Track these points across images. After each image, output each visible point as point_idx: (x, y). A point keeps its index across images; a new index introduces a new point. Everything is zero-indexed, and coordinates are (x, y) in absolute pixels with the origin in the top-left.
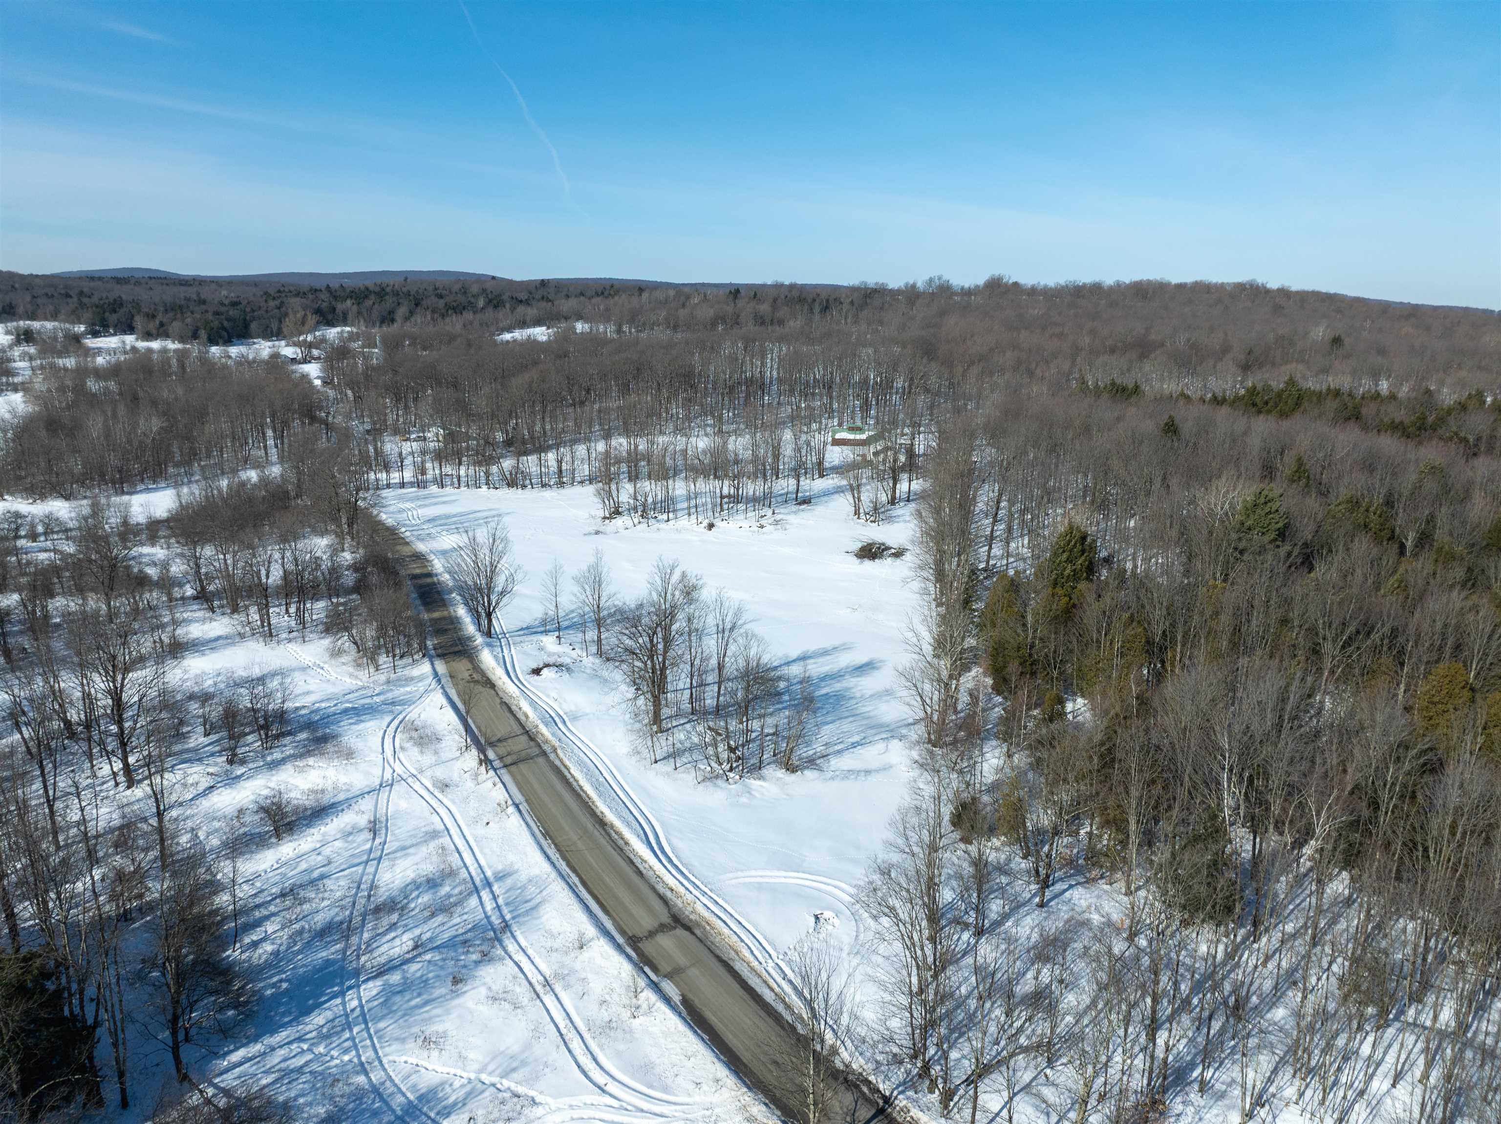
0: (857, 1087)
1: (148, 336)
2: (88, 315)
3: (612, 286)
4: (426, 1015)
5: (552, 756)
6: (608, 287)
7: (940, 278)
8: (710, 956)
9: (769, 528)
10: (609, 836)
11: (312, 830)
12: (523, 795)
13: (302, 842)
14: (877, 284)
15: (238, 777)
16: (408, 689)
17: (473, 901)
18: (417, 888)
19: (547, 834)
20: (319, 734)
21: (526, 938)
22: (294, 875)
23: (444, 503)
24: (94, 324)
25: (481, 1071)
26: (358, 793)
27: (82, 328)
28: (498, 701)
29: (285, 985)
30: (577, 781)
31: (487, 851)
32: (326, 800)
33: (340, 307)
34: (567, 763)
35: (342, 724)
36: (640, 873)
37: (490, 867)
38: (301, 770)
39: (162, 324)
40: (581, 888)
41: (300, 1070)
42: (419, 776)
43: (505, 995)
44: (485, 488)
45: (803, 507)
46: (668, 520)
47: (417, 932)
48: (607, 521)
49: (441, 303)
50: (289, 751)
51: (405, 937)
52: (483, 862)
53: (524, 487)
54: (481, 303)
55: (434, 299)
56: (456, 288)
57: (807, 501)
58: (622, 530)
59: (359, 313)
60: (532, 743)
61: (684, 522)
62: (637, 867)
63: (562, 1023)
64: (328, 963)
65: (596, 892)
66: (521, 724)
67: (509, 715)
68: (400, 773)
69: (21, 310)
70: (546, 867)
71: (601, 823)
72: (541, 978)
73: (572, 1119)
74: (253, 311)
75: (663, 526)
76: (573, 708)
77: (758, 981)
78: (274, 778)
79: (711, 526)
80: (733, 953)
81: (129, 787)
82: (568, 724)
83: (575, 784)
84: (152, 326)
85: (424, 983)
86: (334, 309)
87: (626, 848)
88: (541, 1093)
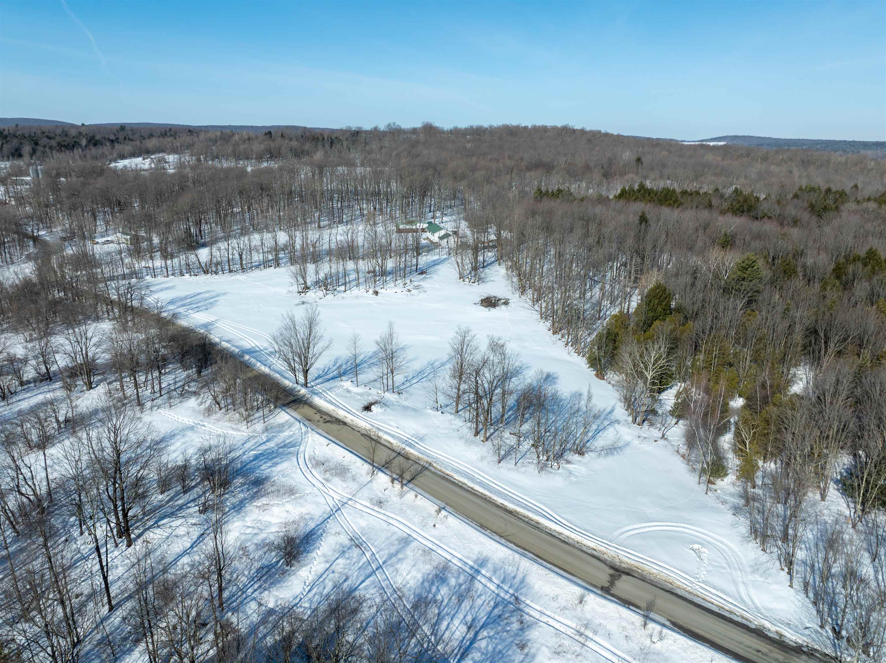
0: (812, 654)
3: (170, 129)
5: (431, 468)
6: (168, 130)
8: (658, 589)
9: (414, 292)
10: (521, 519)
11: (314, 554)
12: (440, 500)
13: (311, 566)
14: (357, 127)
16: (286, 434)
17: (477, 584)
18: (433, 583)
20: (252, 477)
21: (536, 604)
23: (167, 288)
26: (321, 519)
28: (359, 434)
30: (466, 484)
31: (452, 546)
34: (448, 472)
35: (263, 468)
37: (468, 558)
38: (264, 508)
40: (540, 560)
42: (354, 498)
43: (561, 649)
45: (423, 276)
46: (345, 291)
47: (461, 616)
48: (303, 295)
49: (53, 143)
51: (456, 622)
52: (460, 556)
53: (216, 273)
54: (84, 142)
56: (59, 131)
57: (424, 272)
58: (318, 300)
60: (410, 461)
61: (355, 291)
62: (559, 539)
66: (389, 448)
68: (339, 498)
72: (573, 631)
75: (344, 295)
76: (414, 432)
77: (699, 599)
79: (376, 293)
80: (669, 585)
82: (420, 443)
83: (464, 486)
87: (540, 526)
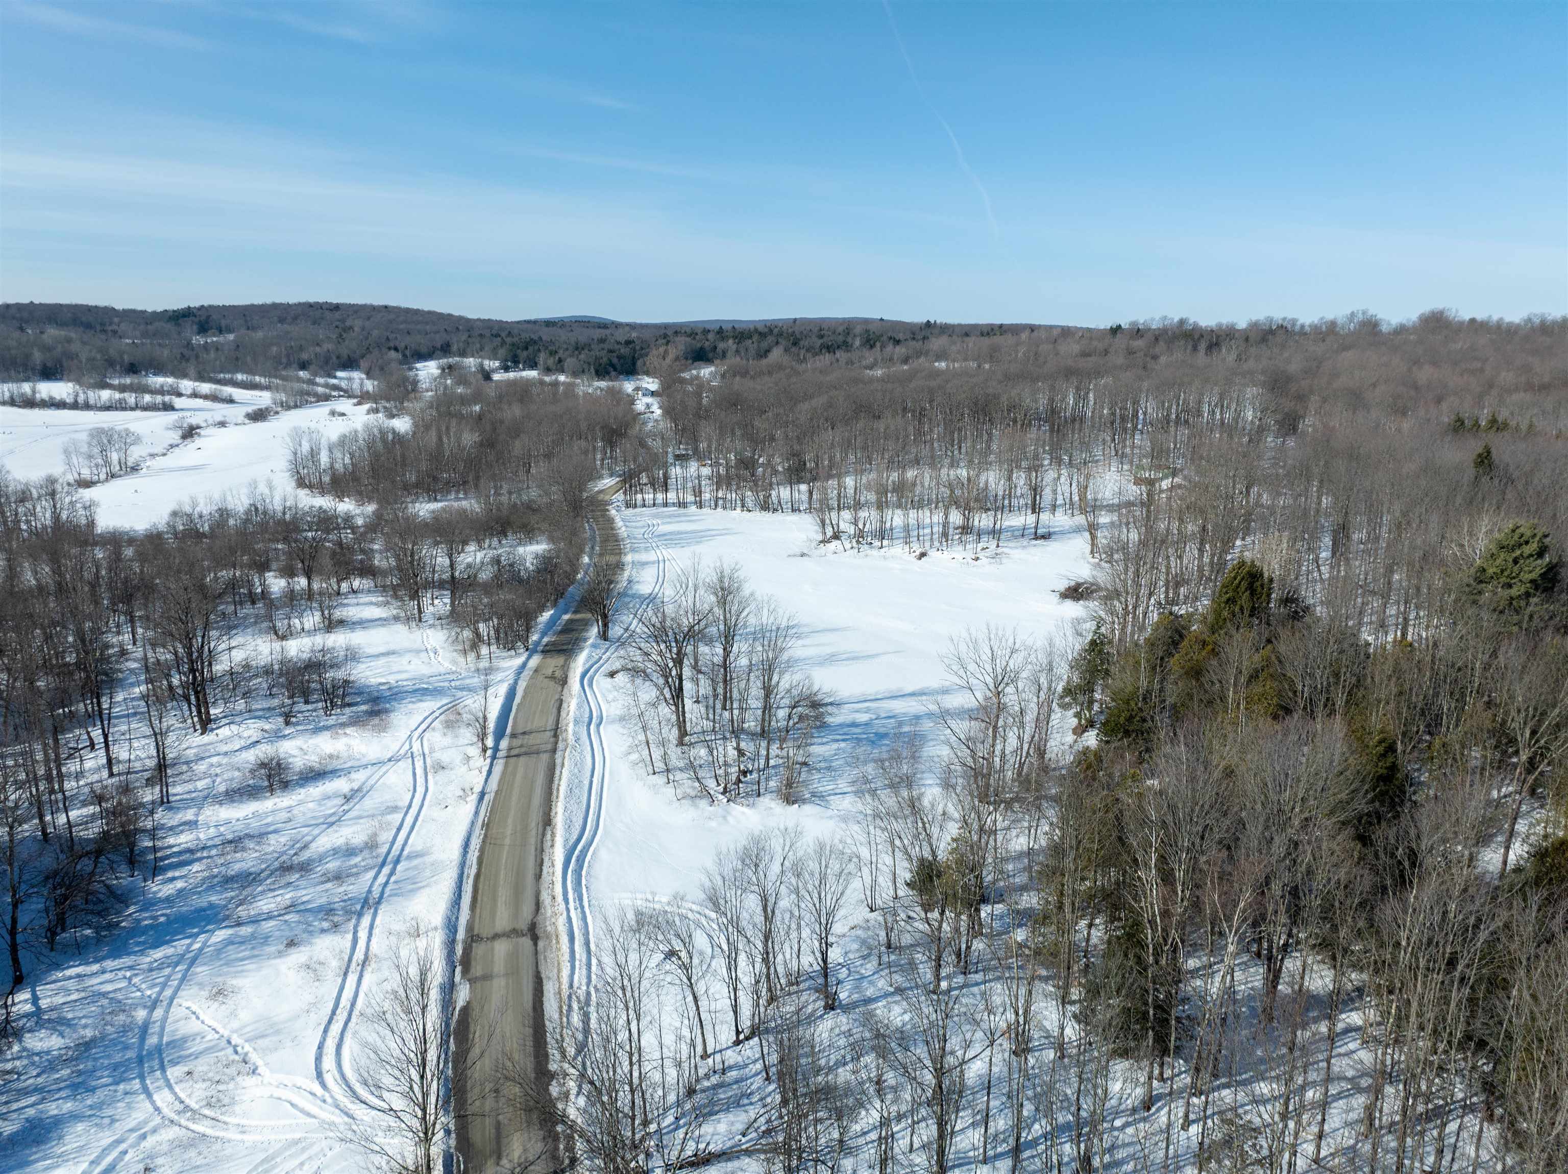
1: (548, 370)
2: (502, 352)
4: (240, 968)
5: (559, 754)
7: (1364, 313)
8: (532, 970)
9: (984, 561)
11: (302, 790)
12: (499, 785)
13: (285, 799)
15: (284, 736)
17: (370, 874)
18: (336, 855)
19: (487, 826)
21: (385, 917)
22: (255, 826)
23: (689, 521)
24: (506, 360)
25: (235, 1031)
26: (366, 763)
27: (497, 364)
28: (557, 697)
29: (162, 919)
30: (560, 780)
31: (424, 830)
32: (335, 764)
33: (721, 346)
36: (538, 876)
37: (413, 847)
39: (560, 361)
40: (471, 881)
41: (104, 995)
42: (427, 756)
43: (318, 966)
44: (739, 509)
45: (1038, 542)
46: (882, 547)
47: (301, 893)
48: (820, 545)
50: (343, 719)
51: (288, 896)
52: (411, 842)
55: (814, 339)
57: (1046, 537)
58: (829, 554)
59: (737, 351)
60: (551, 740)
61: (896, 550)
62: (541, 870)
63: (345, 1001)
64: (211, 906)
65: (481, 886)
66: (557, 720)
67: (555, 710)
68: (415, 750)
69: (455, 348)
70: (455, 853)
71: (547, 821)
72: (363, 958)
73: (271, 1096)
74: (642, 349)
75: (875, 552)
77: (555, 1005)
78: (311, 741)
79: (923, 555)
80: (555, 972)
81: (202, 734)
82: (602, 724)
83: (556, 782)
84: (551, 362)
85: (266, 940)
86: (715, 348)
87: (548, 850)
88: (267, 1064)
